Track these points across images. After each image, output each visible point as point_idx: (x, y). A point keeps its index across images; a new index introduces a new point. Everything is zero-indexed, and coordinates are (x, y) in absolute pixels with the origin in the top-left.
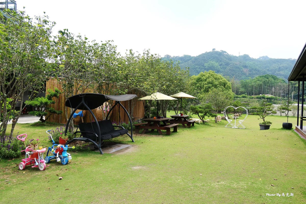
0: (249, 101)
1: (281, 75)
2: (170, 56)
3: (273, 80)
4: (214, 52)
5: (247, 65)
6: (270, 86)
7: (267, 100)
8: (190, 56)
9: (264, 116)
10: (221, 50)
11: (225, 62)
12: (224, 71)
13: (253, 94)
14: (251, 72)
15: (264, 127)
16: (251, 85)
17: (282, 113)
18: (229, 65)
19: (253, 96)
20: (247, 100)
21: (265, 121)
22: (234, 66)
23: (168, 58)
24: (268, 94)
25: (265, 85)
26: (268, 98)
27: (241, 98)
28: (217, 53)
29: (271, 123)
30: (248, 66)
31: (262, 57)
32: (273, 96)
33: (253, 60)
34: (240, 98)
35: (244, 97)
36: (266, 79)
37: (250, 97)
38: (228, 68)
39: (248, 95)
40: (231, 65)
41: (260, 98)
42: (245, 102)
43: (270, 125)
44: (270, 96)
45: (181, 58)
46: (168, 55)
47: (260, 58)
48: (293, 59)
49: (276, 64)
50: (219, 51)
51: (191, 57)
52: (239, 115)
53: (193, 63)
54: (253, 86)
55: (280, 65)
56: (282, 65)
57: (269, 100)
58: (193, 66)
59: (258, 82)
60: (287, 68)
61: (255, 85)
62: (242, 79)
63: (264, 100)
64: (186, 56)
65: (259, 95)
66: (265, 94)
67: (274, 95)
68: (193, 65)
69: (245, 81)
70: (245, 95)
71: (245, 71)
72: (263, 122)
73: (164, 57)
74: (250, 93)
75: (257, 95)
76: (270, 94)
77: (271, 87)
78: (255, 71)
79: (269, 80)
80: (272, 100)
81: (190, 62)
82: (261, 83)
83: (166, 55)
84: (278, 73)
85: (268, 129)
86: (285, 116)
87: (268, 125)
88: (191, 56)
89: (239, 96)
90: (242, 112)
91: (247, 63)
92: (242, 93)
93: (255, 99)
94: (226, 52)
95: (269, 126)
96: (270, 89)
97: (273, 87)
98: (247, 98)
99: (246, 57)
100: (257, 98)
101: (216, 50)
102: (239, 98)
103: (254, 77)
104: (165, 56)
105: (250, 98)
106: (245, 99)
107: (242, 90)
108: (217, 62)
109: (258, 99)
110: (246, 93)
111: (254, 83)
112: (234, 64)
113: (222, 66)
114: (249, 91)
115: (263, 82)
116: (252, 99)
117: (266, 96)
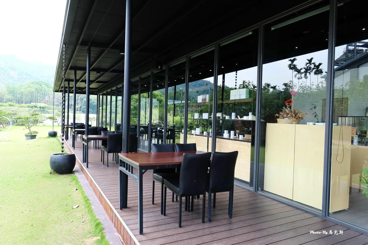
0: (17, 110)
3: (46, 87)
5: (15, 67)
6: (42, 94)
7: (40, 110)
9: (30, 126)
13: (22, 103)
14: (20, 76)
15: (30, 137)
16: (21, 92)
17: (54, 123)
19: (23, 105)
20: (15, 109)
21: (31, 131)
24: (41, 102)
25: (38, 93)
26: (40, 107)
29: (37, 133)
30: (17, 68)
32: (46, 105)
33: (23, 62)
34: (6, 106)
35: (10, 106)
36: (39, 86)
37: (19, 105)
39: (16, 103)
41: (32, 107)
42: (13, 111)
43: (37, 134)
44: (42, 105)
52: (3, 127)
54: (22, 93)
57: (42, 109)
59: (29, 88)
61: (25, 92)
62: (8, 84)
63: (37, 109)
65: (30, 103)
66: (37, 103)
67: (48, 104)
69: (13, 87)
70: (12, 103)
71: (13, 74)
72: (29, 132)
74: (19, 102)
75: (28, 103)
76: (43, 102)
77: (45, 95)
78: (25, 75)
79: (42, 88)
80: (46, 109)
82: (33, 90)
85: (34, 139)
87: (34, 134)
89: (4, 104)
90: (6, 123)
92: (9, 100)
93: (26, 108)
95: (36, 136)
96: (43, 97)
97: (46, 95)
100: (28, 107)
102: (4, 106)
103: (24, 82)
105: (19, 107)
106: (13, 107)
107: (8, 97)
109: (29, 108)
110: (14, 101)
111: (24, 90)
114: (18, 98)
115: (35, 89)
116: (21, 108)
117: (39, 105)
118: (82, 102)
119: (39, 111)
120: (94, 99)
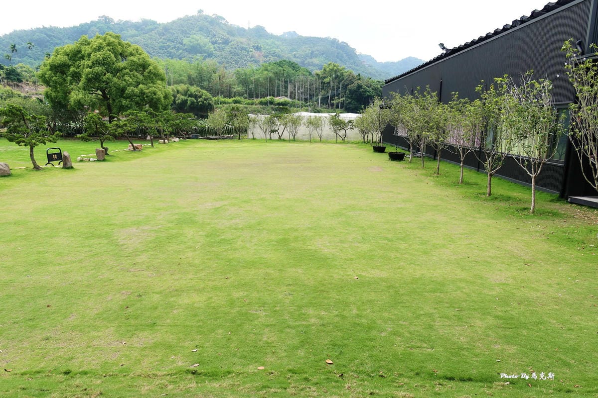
0: (245, 110)
1: (314, 65)
2: (112, 19)
3: (290, 70)
4: (200, 16)
5: (259, 45)
8: (154, 23)
10: (214, 15)
11: (222, 38)
12: (221, 55)
14: (266, 58)
16: (255, 79)
18: (230, 44)
22: (238, 46)
23: (106, 22)
24: (281, 95)
26: (279, 104)
27: (231, 105)
28: (206, 18)
30: (262, 47)
31: (288, 32)
32: (289, 100)
33: (272, 36)
34: (229, 103)
35: (236, 102)
36: (281, 69)
37: (249, 101)
38: (228, 48)
39: (245, 98)
40: (233, 43)
41: (266, 104)
44: (283, 99)
45: (137, 27)
46: (106, 16)
47: (284, 34)
48: (332, 38)
49: (307, 46)
50: (211, 15)
51: (158, 24)
53: (159, 36)
54: (257, 81)
55: (314, 47)
56: (316, 48)
57: (281, 107)
58: (162, 42)
59: (266, 72)
60: (323, 54)
61: (261, 79)
63: (274, 106)
64: (145, 23)
65: (264, 97)
66: (276, 96)
67: (291, 98)
68: (160, 40)
70: (239, 99)
71: (257, 55)
73: (97, 20)
75: (261, 97)
78: (273, 56)
79: (284, 70)
81: (153, 33)
82: (271, 74)
83: (102, 15)
84: (310, 61)
86: (278, 140)
88: (156, 22)
91: (262, 42)
92: (235, 94)
93: (257, 106)
94: (224, 19)
98: (242, 104)
99: (259, 32)
100: (261, 103)
101: (204, 14)
102: (226, 104)
104: (99, 17)
105: (248, 104)
106: (239, 105)
107: (238, 88)
108: (208, 37)
109: (261, 106)
111: (259, 76)
112: (238, 42)
113: (216, 46)
115: (274, 74)
116: (250, 106)
117: (278, 99)
118: (345, 92)
119: (277, 110)
120: (366, 85)
